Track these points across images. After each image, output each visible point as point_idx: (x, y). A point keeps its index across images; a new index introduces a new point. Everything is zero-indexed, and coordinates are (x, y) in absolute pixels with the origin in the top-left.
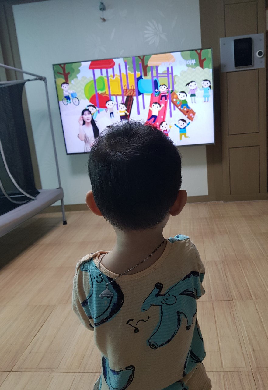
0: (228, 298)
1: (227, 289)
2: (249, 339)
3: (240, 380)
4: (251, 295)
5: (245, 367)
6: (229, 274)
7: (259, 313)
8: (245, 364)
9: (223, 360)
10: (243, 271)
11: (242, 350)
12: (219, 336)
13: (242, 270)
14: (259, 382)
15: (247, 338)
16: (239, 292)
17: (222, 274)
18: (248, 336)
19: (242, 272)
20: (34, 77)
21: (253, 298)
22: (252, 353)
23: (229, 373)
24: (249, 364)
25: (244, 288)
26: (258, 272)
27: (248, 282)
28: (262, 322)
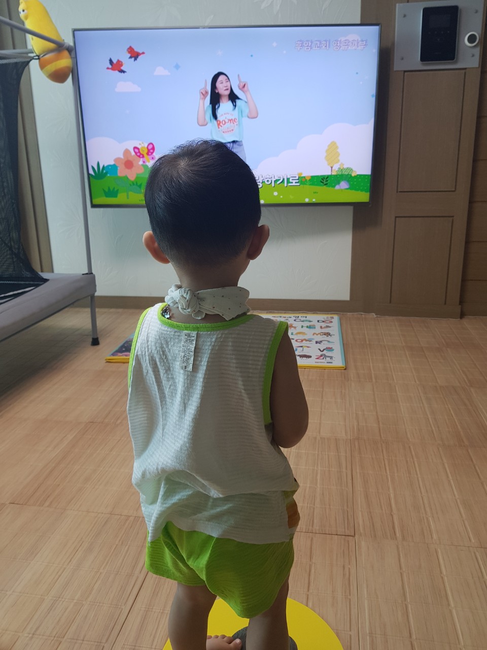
0: (346, 530)
1: (347, 507)
2: (372, 641)
4: (394, 528)
6: (358, 471)
7: (405, 575)
13: (387, 465)
15: (368, 638)
16: (372, 518)
17: (344, 470)
18: (371, 633)
19: (386, 469)
21: (398, 535)
25: (383, 509)
26: (417, 474)
27: (392, 496)
28: (405, 600)
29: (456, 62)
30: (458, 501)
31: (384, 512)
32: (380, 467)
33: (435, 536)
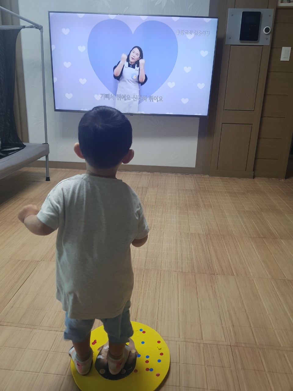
0: (210, 272)
1: (209, 263)
2: (229, 314)
3: (219, 353)
4: (232, 271)
5: (224, 341)
6: (211, 248)
7: (240, 289)
8: (224, 338)
9: (203, 332)
10: (226, 247)
11: (222, 324)
12: (200, 308)
13: (225, 245)
14: (237, 357)
15: (227, 312)
16: (221, 267)
18: (228, 311)
20: (30, 24)
21: (234, 274)
22: (231, 328)
23: (208, 345)
24: (228, 338)
25: (226, 263)
26: (240, 249)
27: (229, 258)
28: (241, 299)
29: (258, 42)
30: (261, 260)
31: (227, 264)
32: (222, 246)
33: (251, 274)
